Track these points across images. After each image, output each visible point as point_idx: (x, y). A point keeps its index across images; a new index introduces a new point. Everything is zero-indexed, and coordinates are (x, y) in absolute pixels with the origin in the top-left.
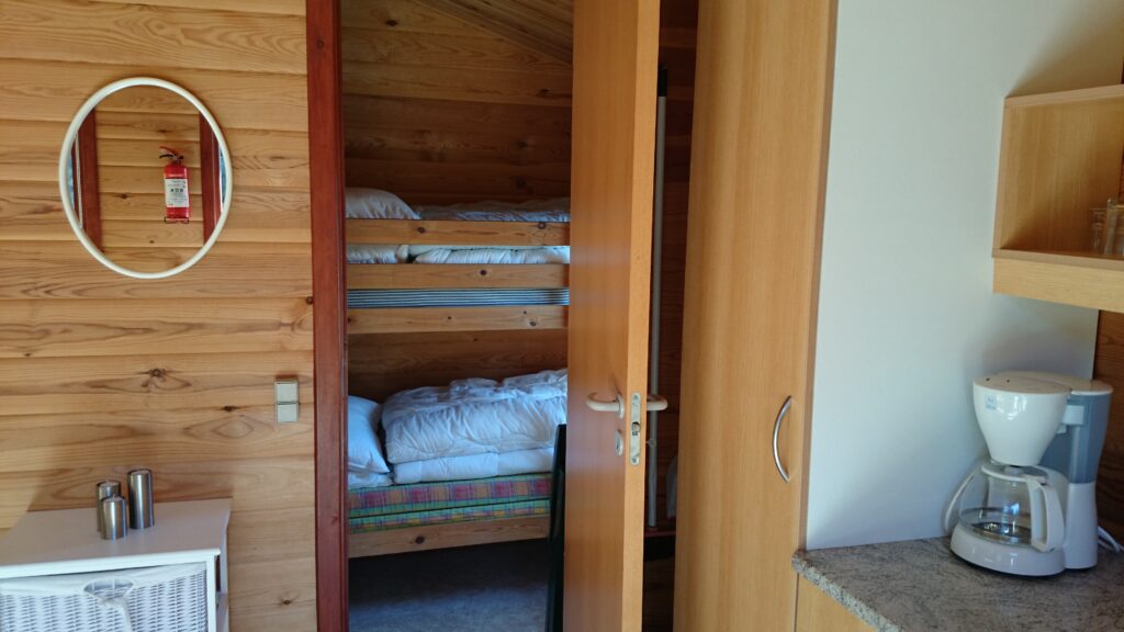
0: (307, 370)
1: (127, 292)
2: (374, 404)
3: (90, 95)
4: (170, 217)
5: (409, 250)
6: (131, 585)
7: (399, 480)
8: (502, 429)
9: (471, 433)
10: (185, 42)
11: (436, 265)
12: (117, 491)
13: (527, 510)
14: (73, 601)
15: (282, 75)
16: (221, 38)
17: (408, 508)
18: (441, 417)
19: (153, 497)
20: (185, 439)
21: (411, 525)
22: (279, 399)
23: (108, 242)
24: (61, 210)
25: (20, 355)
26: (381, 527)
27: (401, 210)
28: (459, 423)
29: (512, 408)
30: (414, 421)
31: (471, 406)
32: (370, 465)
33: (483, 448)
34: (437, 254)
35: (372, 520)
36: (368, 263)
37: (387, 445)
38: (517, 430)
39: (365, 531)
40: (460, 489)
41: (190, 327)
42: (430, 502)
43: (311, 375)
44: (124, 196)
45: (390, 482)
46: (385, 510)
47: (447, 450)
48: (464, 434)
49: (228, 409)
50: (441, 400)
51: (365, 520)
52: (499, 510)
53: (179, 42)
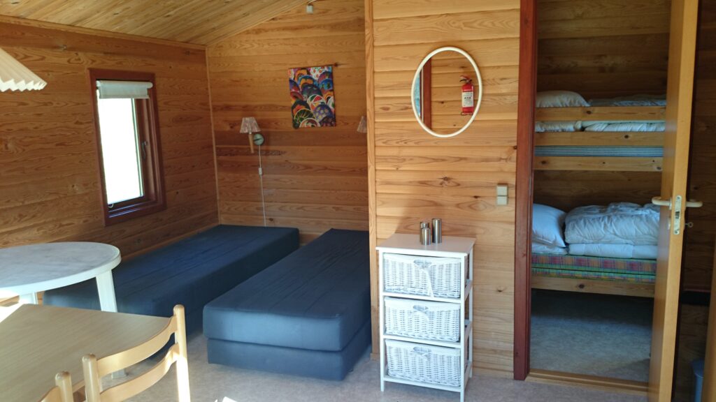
0: (512, 181)
1: (436, 143)
2: (562, 212)
3: (425, 57)
4: (463, 112)
5: (582, 124)
6: (431, 263)
7: (571, 252)
8: (636, 231)
9: (616, 230)
10: (464, 28)
11: (598, 132)
12: (428, 226)
13: (650, 281)
14: (409, 266)
15: (508, 39)
16: (480, 24)
17: (575, 268)
18: (598, 221)
19: (442, 233)
20: (457, 209)
21: (577, 278)
22: (499, 194)
23: (434, 125)
24: (411, 108)
25: (395, 169)
26: (559, 276)
27: (579, 102)
28: (609, 225)
29: (645, 220)
30: (582, 222)
31: (619, 216)
32: (555, 242)
33: (624, 241)
34: (599, 126)
35: (555, 271)
36: (558, 131)
37: (565, 233)
38: (646, 232)
39: (551, 276)
40: (608, 263)
41: (461, 159)
42: (589, 266)
43: (514, 184)
44: (443, 102)
45: (566, 253)
46: (562, 267)
47: (600, 239)
48: (612, 231)
49: (476, 197)
50: (601, 212)
51: (551, 271)
52: (631, 278)
53: (462, 29)
